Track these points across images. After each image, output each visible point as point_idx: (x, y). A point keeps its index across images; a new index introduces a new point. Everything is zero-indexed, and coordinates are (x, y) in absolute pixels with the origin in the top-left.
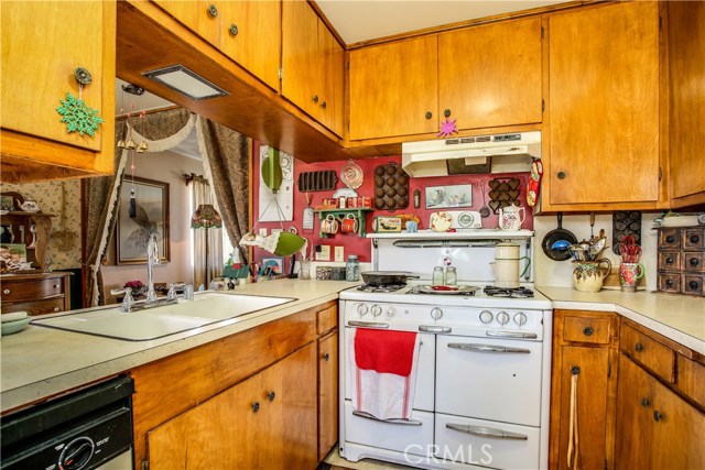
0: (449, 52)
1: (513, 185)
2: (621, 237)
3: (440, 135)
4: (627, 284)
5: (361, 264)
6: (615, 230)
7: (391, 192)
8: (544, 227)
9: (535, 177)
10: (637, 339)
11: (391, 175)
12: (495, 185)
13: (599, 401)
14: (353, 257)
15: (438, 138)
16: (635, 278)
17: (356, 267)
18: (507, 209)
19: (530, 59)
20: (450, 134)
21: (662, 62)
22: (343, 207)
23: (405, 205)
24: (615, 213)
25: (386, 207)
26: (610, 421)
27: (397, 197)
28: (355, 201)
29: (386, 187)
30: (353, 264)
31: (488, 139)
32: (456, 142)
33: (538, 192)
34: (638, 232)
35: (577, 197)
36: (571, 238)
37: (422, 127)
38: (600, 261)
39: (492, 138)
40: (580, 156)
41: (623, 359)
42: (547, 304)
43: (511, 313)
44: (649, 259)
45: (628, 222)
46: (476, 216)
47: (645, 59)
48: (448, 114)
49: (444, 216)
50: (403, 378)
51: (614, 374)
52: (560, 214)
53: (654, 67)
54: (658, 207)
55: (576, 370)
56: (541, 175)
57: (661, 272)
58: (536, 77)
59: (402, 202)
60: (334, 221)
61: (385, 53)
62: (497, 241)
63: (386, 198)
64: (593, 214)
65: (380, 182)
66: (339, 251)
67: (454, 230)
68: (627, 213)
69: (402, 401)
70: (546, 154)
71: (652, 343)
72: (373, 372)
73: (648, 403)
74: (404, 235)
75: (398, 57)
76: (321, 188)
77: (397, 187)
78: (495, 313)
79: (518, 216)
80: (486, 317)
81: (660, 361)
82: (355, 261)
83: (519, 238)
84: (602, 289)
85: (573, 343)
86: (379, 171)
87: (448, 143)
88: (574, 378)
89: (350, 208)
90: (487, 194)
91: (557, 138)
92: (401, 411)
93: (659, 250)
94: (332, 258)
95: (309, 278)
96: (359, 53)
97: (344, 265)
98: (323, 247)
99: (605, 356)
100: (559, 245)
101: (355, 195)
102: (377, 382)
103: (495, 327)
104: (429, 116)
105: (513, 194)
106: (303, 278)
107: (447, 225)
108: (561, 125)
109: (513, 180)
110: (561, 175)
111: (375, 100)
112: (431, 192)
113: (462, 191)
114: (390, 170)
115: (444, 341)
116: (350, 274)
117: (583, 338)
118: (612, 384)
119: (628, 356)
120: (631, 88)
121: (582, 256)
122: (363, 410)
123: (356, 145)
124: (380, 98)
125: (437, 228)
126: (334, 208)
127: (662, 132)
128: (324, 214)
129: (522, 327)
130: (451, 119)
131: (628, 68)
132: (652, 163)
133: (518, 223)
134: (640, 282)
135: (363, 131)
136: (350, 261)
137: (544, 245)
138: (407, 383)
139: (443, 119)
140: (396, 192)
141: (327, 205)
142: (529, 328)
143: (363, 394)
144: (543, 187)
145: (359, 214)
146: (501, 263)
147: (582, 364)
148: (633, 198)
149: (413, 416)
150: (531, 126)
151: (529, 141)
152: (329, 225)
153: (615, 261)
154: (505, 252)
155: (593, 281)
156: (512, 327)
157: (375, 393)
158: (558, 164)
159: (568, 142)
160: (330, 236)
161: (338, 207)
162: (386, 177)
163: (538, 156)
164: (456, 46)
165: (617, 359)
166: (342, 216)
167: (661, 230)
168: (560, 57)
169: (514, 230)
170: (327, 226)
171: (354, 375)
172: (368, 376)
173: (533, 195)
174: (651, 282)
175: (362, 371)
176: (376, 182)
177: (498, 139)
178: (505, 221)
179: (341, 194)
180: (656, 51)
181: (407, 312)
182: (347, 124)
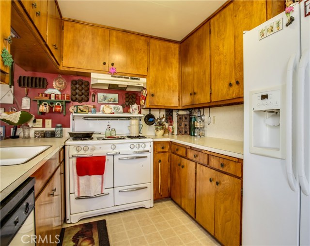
0: (114, 39)
1: (134, 96)
2: (168, 117)
3: (109, 73)
4: (170, 133)
5: (63, 129)
6: (166, 115)
7: (80, 94)
8: (145, 113)
9: (145, 95)
10: (176, 147)
11: (80, 85)
12: (127, 95)
13: (166, 170)
14: (59, 125)
15: (108, 74)
16: (172, 131)
17: (62, 130)
18: (133, 106)
19: (144, 52)
20: (114, 74)
21: (179, 64)
22: (53, 98)
23: (88, 100)
24: (166, 109)
25: (77, 100)
26: (169, 176)
27: (83, 96)
28: (60, 96)
29: (77, 91)
30: (59, 129)
31: (128, 78)
32: (115, 77)
33: (145, 100)
34: (172, 116)
35: (157, 103)
36: (153, 117)
37: (101, 67)
38: (163, 125)
39: (130, 78)
40: (158, 89)
41: (172, 155)
42: (151, 140)
43: (141, 144)
44: (175, 125)
45: (169, 111)
46: (121, 107)
47: (175, 62)
48: (113, 64)
49: (108, 107)
50: (101, 176)
51: (170, 161)
52: (150, 109)
54: (178, 108)
55: (160, 161)
56: (147, 94)
57: (178, 128)
58: (146, 59)
59: (86, 99)
60: (48, 107)
61: (85, 29)
62: (129, 118)
63: (77, 96)
64: (160, 109)
65: (74, 88)
66: (49, 122)
67: (113, 113)
68: (169, 109)
69: (100, 186)
70: (148, 87)
71: (180, 147)
72: (86, 177)
73: (180, 165)
74: (90, 114)
75: (91, 33)
76: (36, 86)
77: (83, 91)
78: (135, 144)
79: (137, 109)
80: (132, 146)
81: (182, 152)
82: (60, 127)
83: (137, 117)
84: (163, 135)
85: (159, 152)
86: (74, 82)
87: (112, 76)
88: (160, 164)
89: (57, 100)
90: (124, 99)
91: (151, 82)
92: (100, 191)
93: (178, 121)
94: (44, 126)
95: (29, 137)
96: (70, 24)
97: (54, 129)
98: (37, 120)
99: (167, 155)
100: (149, 120)
101: (59, 93)
102: (88, 181)
103: (136, 149)
104: (104, 64)
105: (134, 100)
106: (24, 137)
107: (110, 111)
108: (153, 77)
109: (134, 94)
110: (153, 95)
111: (78, 50)
112: (100, 96)
113: (115, 96)
114: (80, 83)
115: (117, 157)
116: (58, 134)
117: (162, 150)
118: (169, 164)
119: (174, 153)
120: (172, 70)
121: (158, 124)
123: (66, 69)
124: (81, 49)
125: (106, 112)
126: (47, 99)
127: (179, 86)
128: (41, 102)
129: (144, 148)
130: (114, 66)
131: (171, 63)
132: (177, 94)
133: (137, 111)
134: (173, 132)
135: (70, 62)
136: (58, 127)
137: (145, 120)
138: (103, 177)
139: (111, 66)
140: (83, 94)
141: (40, 97)
142: (146, 149)
143: (81, 188)
144: (147, 99)
145: (64, 103)
146: (132, 126)
147: (161, 159)
148: (172, 105)
149: (105, 191)
150: (144, 76)
151: (143, 81)
152: (45, 108)
153: (167, 125)
154: (134, 122)
155: (161, 132)
156: (141, 149)
158: (152, 91)
159: (155, 84)
160: (43, 113)
161: (50, 98)
162: (78, 86)
163: (145, 87)
164: (117, 38)
165: (170, 155)
166: (52, 103)
167: (178, 115)
168: (153, 54)
169: (136, 114)
170: (43, 108)
171: (76, 180)
172: (84, 179)
173: (144, 101)
174: (176, 132)
175: (80, 177)
176: (72, 88)
177: (131, 78)
178: (133, 110)
179: (49, 91)
180: (178, 60)
181: (100, 148)
182: (61, 57)
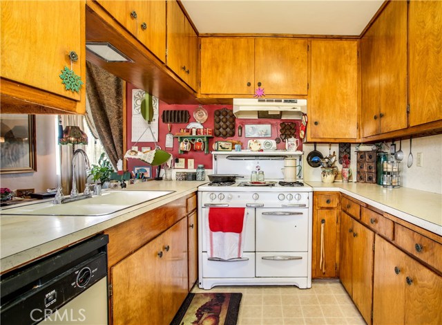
0: (261, 49)
1: (293, 126)
2: (342, 156)
3: (255, 96)
4: (345, 179)
5: (206, 170)
6: (340, 152)
7: (224, 126)
8: (308, 149)
9: (304, 123)
10: (347, 202)
11: (225, 116)
12: (283, 126)
13: (334, 235)
14: (201, 166)
15: (254, 97)
16: (348, 176)
17: (203, 172)
18: (289, 139)
19: (302, 61)
20: (260, 96)
21: (358, 73)
22: (194, 134)
23: (233, 135)
24: (340, 143)
25: (221, 135)
26: (338, 245)
27: (228, 130)
28: (202, 131)
29: (221, 123)
30: (201, 170)
31: (281, 101)
32: (264, 101)
33: (305, 132)
34: (349, 153)
35: (323, 135)
36: (320, 155)
37: (245, 90)
38: (333, 167)
39: (283, 100)
40: (325, 114)
41: (343, 213)
42: (310, 189)
43: (294, 194)
44: (353, 166)
45: (345, 146)
46: (274, 143)
47: (352, 70)
48: (259, 84)
49: (256, 142)
50: (238, 234)
51: (339, 221)
52: (315, 143)
53: (355, 75)
54: (357, 141)
55: (323, 221)
56: (307, 122)
57: (358, 172)
58: (305, 71)
59: (231, 133)
60: (188, 144)
61: (224, 43)
62: (285, 157)
63: (221, 130)
64: (330, 144)
65: (218, 120)
66: (191, 162)
67: (262, 150)
68: (345, 144)
69: (237, 247)
70: (309, 111)
71: (353, 203)
72: (220, 233)
73: (351, 231)
74: (234, 152)
75: (232, 47)
76: (178, 121)
77: (228, 123)
78: (286, 194)
79: (295, 144)
80: (281, 197)
81: (354, 211)
82: (202, 168)
83: (295, 156)
84: (334, 182)
85: (322, 208)
86: (218, 113)
87: (259, 101)
88: (322, 225)
89: (199, 135)
90: (279, 131)
91: (314, 104)
92: (237, 254)
93: (358, 162)
94: (186, 167)
95: (171, 180)
96: (207, 40)
97: (195, 171)
98: (180, 160)
99: (335, 213)
100: (315, 159)
101: (201, 127)
102: (223, 238)
103: (286, 202)
104: (249, 84)
105: (293, 131)
106: (167, 180)
107: (258, 148)
108: (316, 97)
109: (292, 123)
110: (316, 123)
111: (217, 70)
112: (248, 128)
113: (266, 128)
114: (224, 113)
115: (259, 211)
116: (199, 176)
117: (326, 205)
118: (338, 226)
119: (345, 211)
120: (346, 83)
121: (325, 165)
122: (214, 256)
123: (205, 97)
124: (220, 70)
125: (253, 149)
126: (188, 135)
127: (358, 106)
128: (182, 139)
129: (300, 201)
130: (261, 87)
131: (345, 73)
132: (354, 120)
133: (295, 147)
134: (350, 177)
135: (209, 88)
136: (199, 168)
137: (308, 159)
138: (240, 236)
139: (257, 87)
140: (227, 127)
141: (184, 133)
142: (303, 202)
143: (214, 247)
144: (308, 129)
145: (205, 139)
146: (288, 169)
147: (326, 218)
148: (347, 137)
149: (244, 255)
150: (302, 96)
151: (301, 104)
152: (185, 146)
153: (339, 167)
154: (289, 162)
155: (330, 178)
156: (294, 202)
157: (222, 245)
158: (315, 118)
159: (319, 106)
160: (185, 152)
161: (191, 134)
162: (221, 117)
163: (305, 112)
164: (265, 47)
165: (340, 214)
166: (193, 140)
167: (358, 152)
168: (316, 63)
169: (293, 151)
170: (184, 146)
171: (209, 236)
172: (217, 235)
173: (303, 133)
174: (354, 178)
175: (213, 233)
176: (215, 120)
177: (286, 101)
178: (289, 146)
179: (191, 126)
180: (356, 67)
181: (239, 197)
182: (199, 83)
